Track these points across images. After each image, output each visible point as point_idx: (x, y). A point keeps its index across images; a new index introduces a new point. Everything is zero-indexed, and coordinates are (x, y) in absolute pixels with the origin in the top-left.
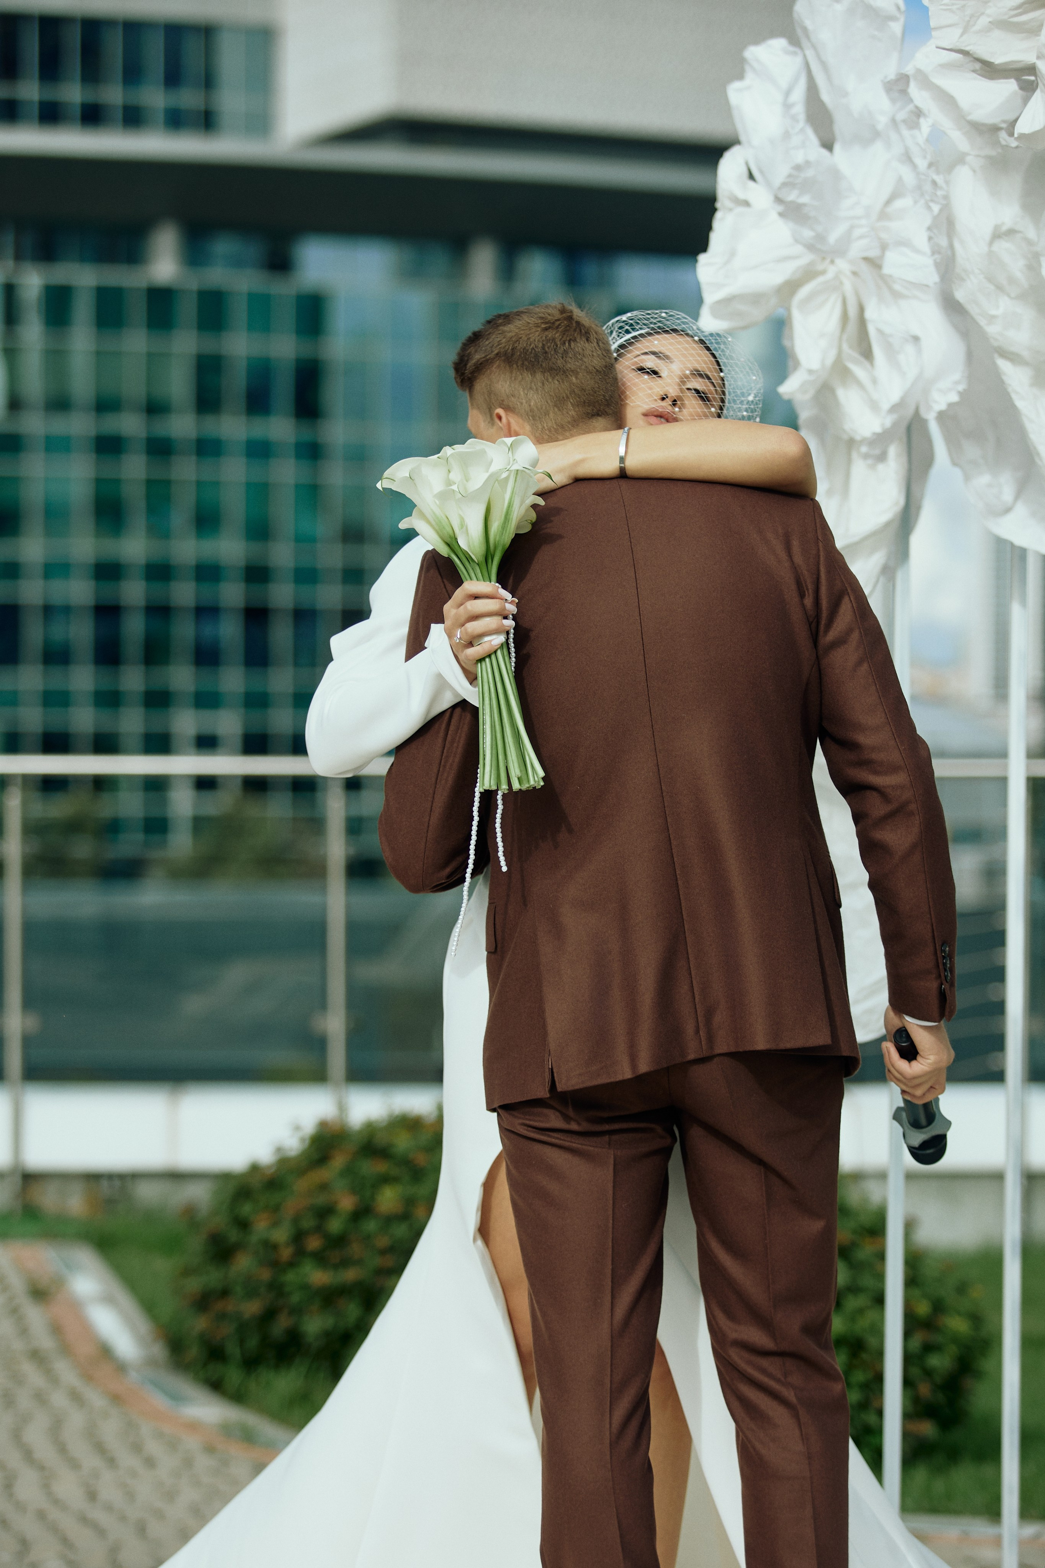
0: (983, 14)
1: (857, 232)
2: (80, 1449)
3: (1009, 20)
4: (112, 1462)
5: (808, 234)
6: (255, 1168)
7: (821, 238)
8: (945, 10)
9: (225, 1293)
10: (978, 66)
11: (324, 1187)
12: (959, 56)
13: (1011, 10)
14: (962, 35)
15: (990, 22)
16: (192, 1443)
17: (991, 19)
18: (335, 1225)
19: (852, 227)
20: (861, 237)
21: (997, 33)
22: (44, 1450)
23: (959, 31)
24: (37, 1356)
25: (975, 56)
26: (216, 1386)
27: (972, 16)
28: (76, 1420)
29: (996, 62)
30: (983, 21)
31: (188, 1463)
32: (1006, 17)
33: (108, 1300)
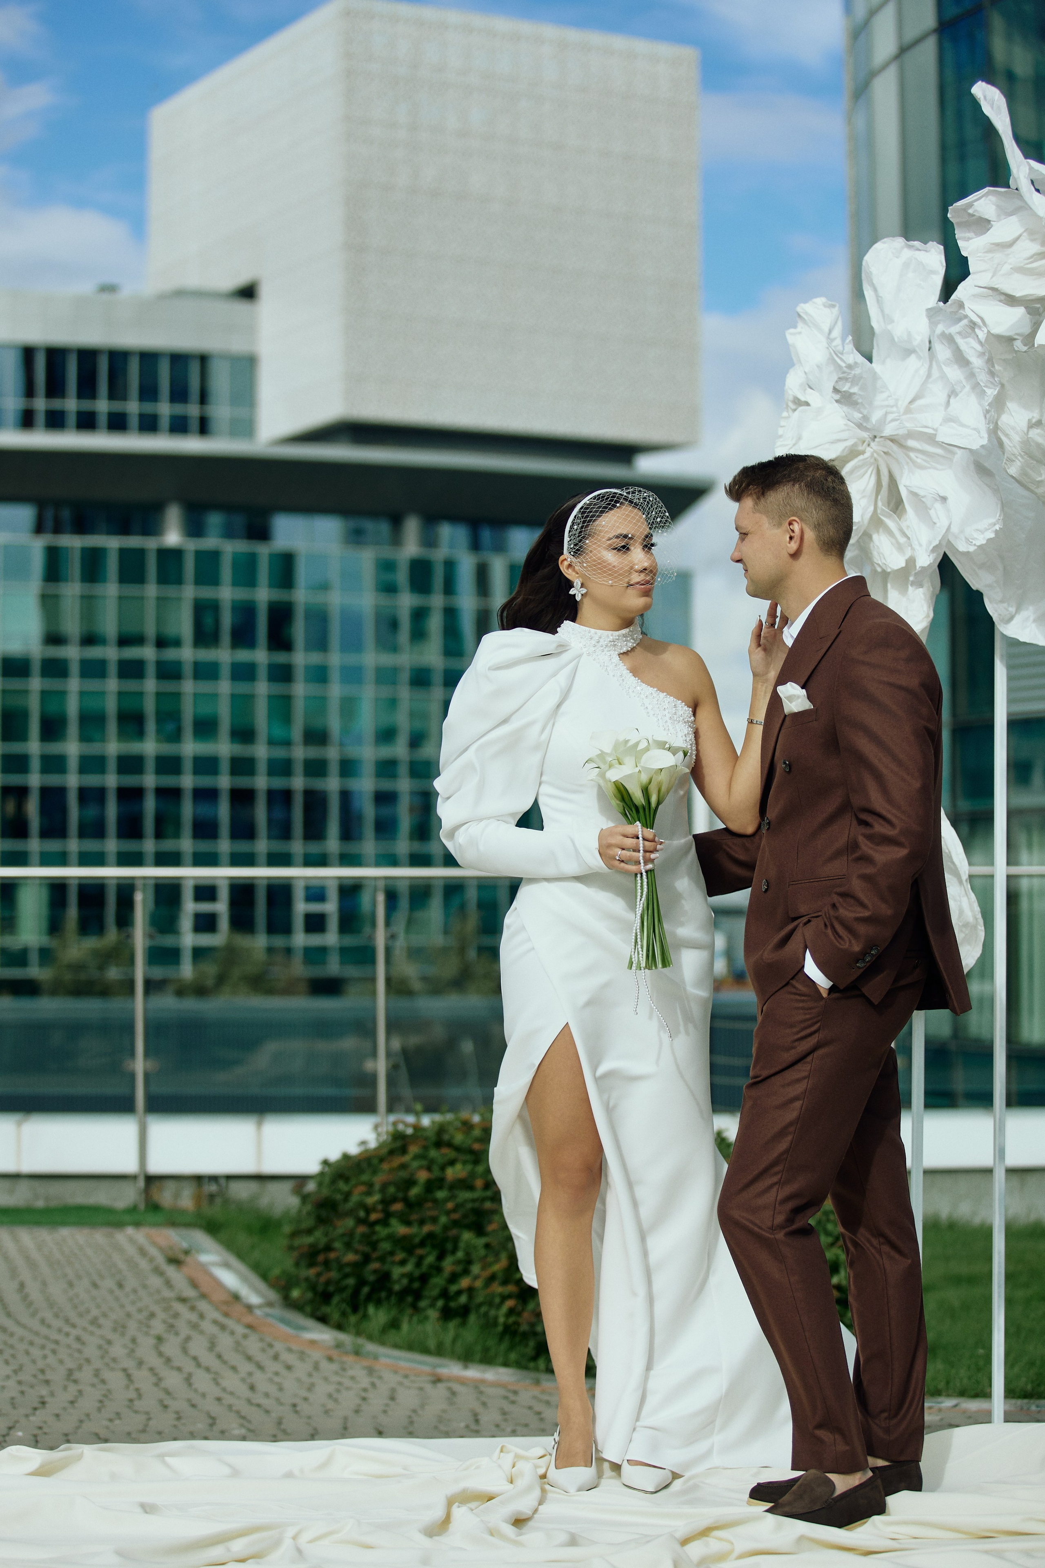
0: (1005, 263)
1: (890, 417)
2: (234, 1358)
3: (1025, 266)
4: (260, 1367)
5: (857, 416)
6: (346, 1157)
7: (866, 418)
8: (980, 260)
9: (328, 1248)
10: (1003, 297)
11: (403, 1166)
12: (990, 291)
13: (1025, 259)
14: (992, 278)
15: (1011, 268)
16: (316, 1355)
17: (1011, 266)
18: (414, 1191)
19: (886, 413)
20: (893, 420)
21: (1017, 276)
22: (208, 1359)
23: (990, 275)
24: (183, 1300)
25: (1002, 291)
26: (323, 1320)
27: (998, 264)
28: (225, 1342)
29: (1017, 296)
30: (1006, 268)
31: (316, 1367)
32: (1022, 264)
33: (227, 1265)
